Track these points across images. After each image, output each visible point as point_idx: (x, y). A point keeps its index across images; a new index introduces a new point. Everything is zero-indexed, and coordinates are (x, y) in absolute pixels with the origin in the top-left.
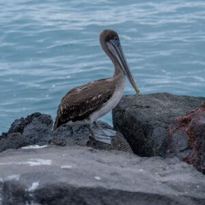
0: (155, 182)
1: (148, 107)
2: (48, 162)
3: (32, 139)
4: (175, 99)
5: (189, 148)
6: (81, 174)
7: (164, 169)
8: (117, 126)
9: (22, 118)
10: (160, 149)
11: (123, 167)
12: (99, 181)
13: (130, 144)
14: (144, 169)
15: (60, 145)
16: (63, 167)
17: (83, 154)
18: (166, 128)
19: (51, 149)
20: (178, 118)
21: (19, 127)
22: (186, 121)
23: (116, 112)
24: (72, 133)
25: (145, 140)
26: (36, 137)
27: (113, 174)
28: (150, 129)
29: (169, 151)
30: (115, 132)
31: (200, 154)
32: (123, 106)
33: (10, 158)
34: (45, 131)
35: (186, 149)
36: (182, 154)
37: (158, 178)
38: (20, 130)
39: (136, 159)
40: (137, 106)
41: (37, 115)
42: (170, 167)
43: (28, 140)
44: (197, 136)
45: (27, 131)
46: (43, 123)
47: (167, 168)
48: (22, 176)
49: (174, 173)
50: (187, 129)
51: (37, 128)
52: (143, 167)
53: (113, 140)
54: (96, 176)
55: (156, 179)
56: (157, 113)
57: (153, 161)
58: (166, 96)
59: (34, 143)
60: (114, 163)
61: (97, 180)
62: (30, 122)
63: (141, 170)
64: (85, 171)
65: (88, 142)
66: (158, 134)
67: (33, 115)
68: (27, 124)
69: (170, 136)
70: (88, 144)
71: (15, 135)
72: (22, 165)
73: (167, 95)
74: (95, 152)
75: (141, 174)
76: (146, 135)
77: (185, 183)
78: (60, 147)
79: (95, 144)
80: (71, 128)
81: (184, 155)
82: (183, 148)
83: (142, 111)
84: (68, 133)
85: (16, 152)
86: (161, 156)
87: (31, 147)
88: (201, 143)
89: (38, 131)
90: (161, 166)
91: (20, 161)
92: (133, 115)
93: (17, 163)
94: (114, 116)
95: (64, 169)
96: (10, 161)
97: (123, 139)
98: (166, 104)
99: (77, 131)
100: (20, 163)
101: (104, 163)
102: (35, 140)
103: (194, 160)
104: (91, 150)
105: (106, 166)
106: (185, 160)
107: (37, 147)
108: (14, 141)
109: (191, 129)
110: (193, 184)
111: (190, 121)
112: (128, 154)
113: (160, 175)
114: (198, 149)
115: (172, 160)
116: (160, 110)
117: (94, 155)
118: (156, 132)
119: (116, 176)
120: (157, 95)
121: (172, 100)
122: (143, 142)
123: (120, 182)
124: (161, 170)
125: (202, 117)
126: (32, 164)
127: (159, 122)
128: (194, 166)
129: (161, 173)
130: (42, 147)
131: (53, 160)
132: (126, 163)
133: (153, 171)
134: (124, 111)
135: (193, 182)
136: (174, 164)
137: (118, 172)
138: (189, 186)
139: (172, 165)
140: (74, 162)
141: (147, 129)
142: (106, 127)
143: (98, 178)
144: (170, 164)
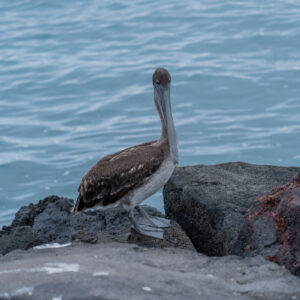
0: (230, 292)
1: (215, 183)
2: (74, 268)
3: (47, 235)
4: (254, 170)
5: (278, 241)
6: (123, 284)
7: (244, 274)
8: (170, 213)
9: (32, 204)
10: (236, 245)
11: (182, 271)
12: (150, 293)
13: (191, 238)
14: (213, 274)
15: (89, 241)
16: (96, 274)
17: (124, 254)
18: (243, 213)
19: (77, 248)
20: (261, 199)
21: (27, 218)
22: (272, 203)
23: (168, 192)
24: (105, 224)
25: (214, 231)
26: (53, 232)
27: (169, 283)
28: (219, 215)
29: (248, 247)
30: (168, 221)
31: (295, 250)
32: (178, 183)
33: (18, 262)
34: (65, 222)
35: (274, 243)
36: (269, 251)
37: (234, 287)
38: (29, 221)
39: (202, 259)
40: (200, 183)
41: (54, 199)
42: (252, 271)
43: (40, 236)
44: (289, 224)
45: (40, 222)
46: (61, 210)
47: (248, 272)
48: (37, 288)
49: (259, 278)
50: (274, 215)
51: (54, 218)
52: (212, 271)
53: (165, 233)
54: (144, 285)
55: (233, 288)
56: (228, 193)
57: (226, 262)
58: (242, 167)
59: (51, 240)
60: (170, 266)
61: (146, 293)
62: (44, 209)
63: (210, 276)
64: (129, 279)
65: (130, 237)
66: (231, 222)
67: (46, 200)
68: (39, 212)
69: (249, 225)
70: (130, 240)
71: (21, 230)
72: (36, 272)
73: (243, 165)
74: (142, 251)
75: (210, 282)
76: (213, 224)
77: (274, 292)
78: (90, 246)
79: (139, 240)
80: (103, 217)
81: (271, 252)
82: (269, 243)
83: (207, 189)
84: (99, 224)
85: (26, 254)
86: (237, 254)
87: (48, 246)
88: (296, 234)
89: (56, 222)
90: (239, 269)
91: (33, 267)
92: (194, 195)
93: (28, 270)
94: (165, 198)
95: (98, 277)
96: (18, 267)
97: (180, 231)
98: (242, 178)
99: (112, 221)
100: (33, 270)
101: (155, 266)
102: (51, 236)
103: (286, 259)
104: (135, 249)
105: (158, 270)
106: (273, 259)
107: (56, 245)
108: (22, 239)
109: (281, 214)
110: (287, 295)
111: (279, 202)
112: (190, 253)
113: (238, 282)
114: (291, 242)
115: (254, 260)
116: (232, 188)
117: (141, 255)
118: (228, 221)
119: (174, 285)
120: (228, 166)
121: (250, 172)
122: (210, 235)
123: (181, 293)
124: (240, 274)
125: (295, 196)
126: (51, 270)
127: (232, 206)
128: (286, 267)
129: (239, 280)
130: (64, 245)
131: (80, 264)
132: (186, 266)
133: (227, 277)
134: (181, 190)
135: (287, 291)
136: (258, 266)
137: (177, 279)
138: (280, 297)
139: (254, 268)
140: (112, 267)
141: (214, 216)
142: (154, 214)
143: (147, 289)
144: (251, 266)
